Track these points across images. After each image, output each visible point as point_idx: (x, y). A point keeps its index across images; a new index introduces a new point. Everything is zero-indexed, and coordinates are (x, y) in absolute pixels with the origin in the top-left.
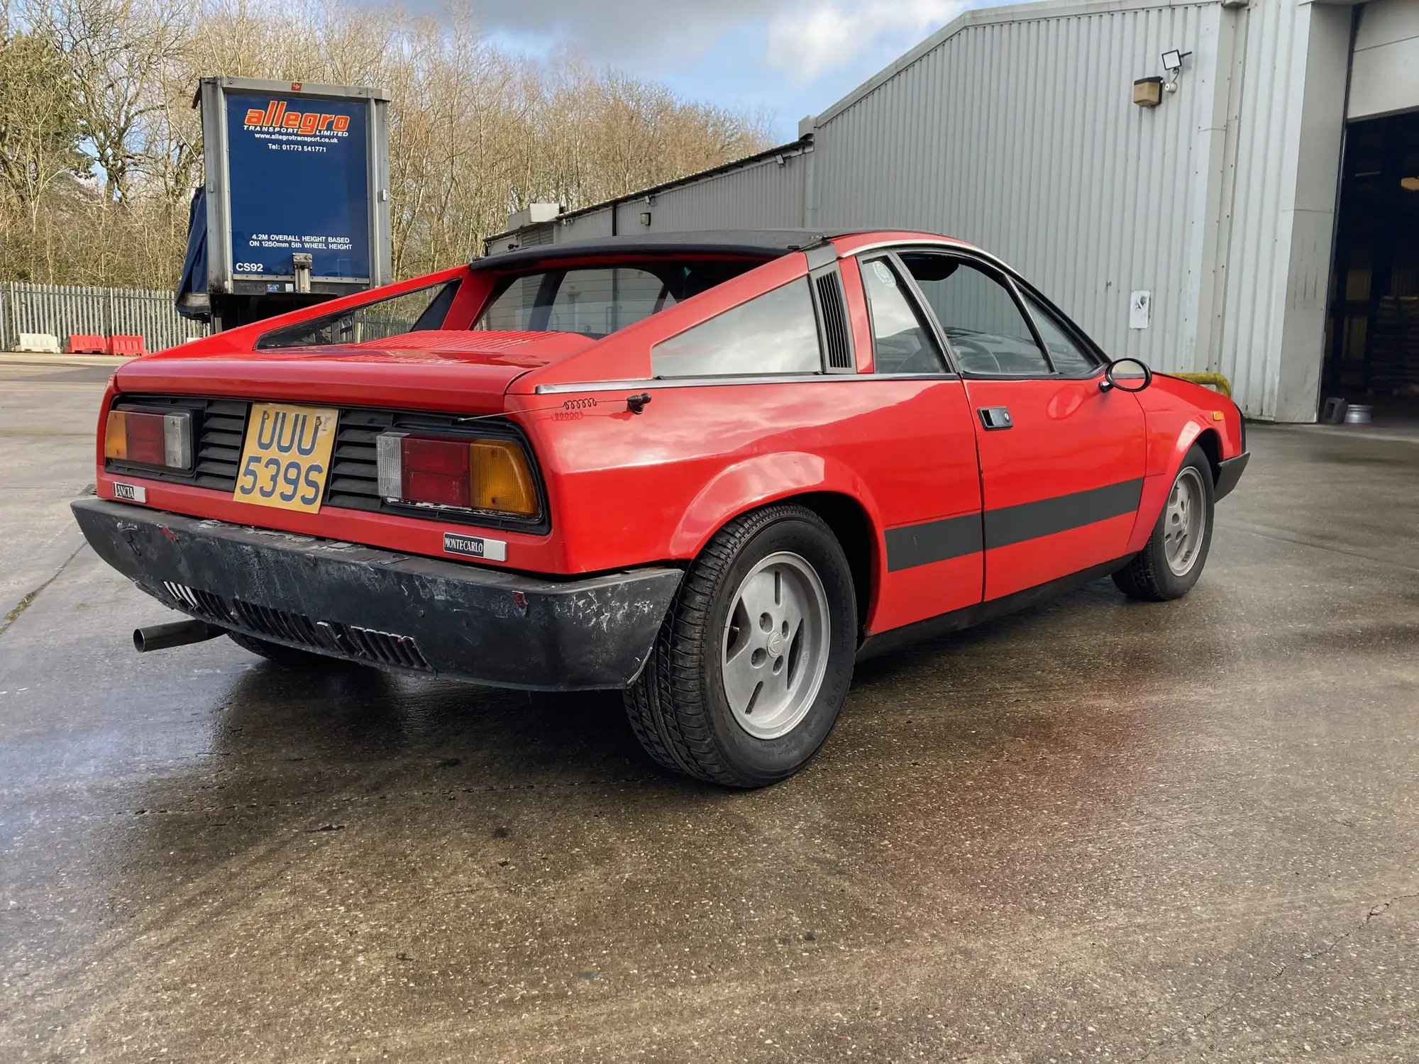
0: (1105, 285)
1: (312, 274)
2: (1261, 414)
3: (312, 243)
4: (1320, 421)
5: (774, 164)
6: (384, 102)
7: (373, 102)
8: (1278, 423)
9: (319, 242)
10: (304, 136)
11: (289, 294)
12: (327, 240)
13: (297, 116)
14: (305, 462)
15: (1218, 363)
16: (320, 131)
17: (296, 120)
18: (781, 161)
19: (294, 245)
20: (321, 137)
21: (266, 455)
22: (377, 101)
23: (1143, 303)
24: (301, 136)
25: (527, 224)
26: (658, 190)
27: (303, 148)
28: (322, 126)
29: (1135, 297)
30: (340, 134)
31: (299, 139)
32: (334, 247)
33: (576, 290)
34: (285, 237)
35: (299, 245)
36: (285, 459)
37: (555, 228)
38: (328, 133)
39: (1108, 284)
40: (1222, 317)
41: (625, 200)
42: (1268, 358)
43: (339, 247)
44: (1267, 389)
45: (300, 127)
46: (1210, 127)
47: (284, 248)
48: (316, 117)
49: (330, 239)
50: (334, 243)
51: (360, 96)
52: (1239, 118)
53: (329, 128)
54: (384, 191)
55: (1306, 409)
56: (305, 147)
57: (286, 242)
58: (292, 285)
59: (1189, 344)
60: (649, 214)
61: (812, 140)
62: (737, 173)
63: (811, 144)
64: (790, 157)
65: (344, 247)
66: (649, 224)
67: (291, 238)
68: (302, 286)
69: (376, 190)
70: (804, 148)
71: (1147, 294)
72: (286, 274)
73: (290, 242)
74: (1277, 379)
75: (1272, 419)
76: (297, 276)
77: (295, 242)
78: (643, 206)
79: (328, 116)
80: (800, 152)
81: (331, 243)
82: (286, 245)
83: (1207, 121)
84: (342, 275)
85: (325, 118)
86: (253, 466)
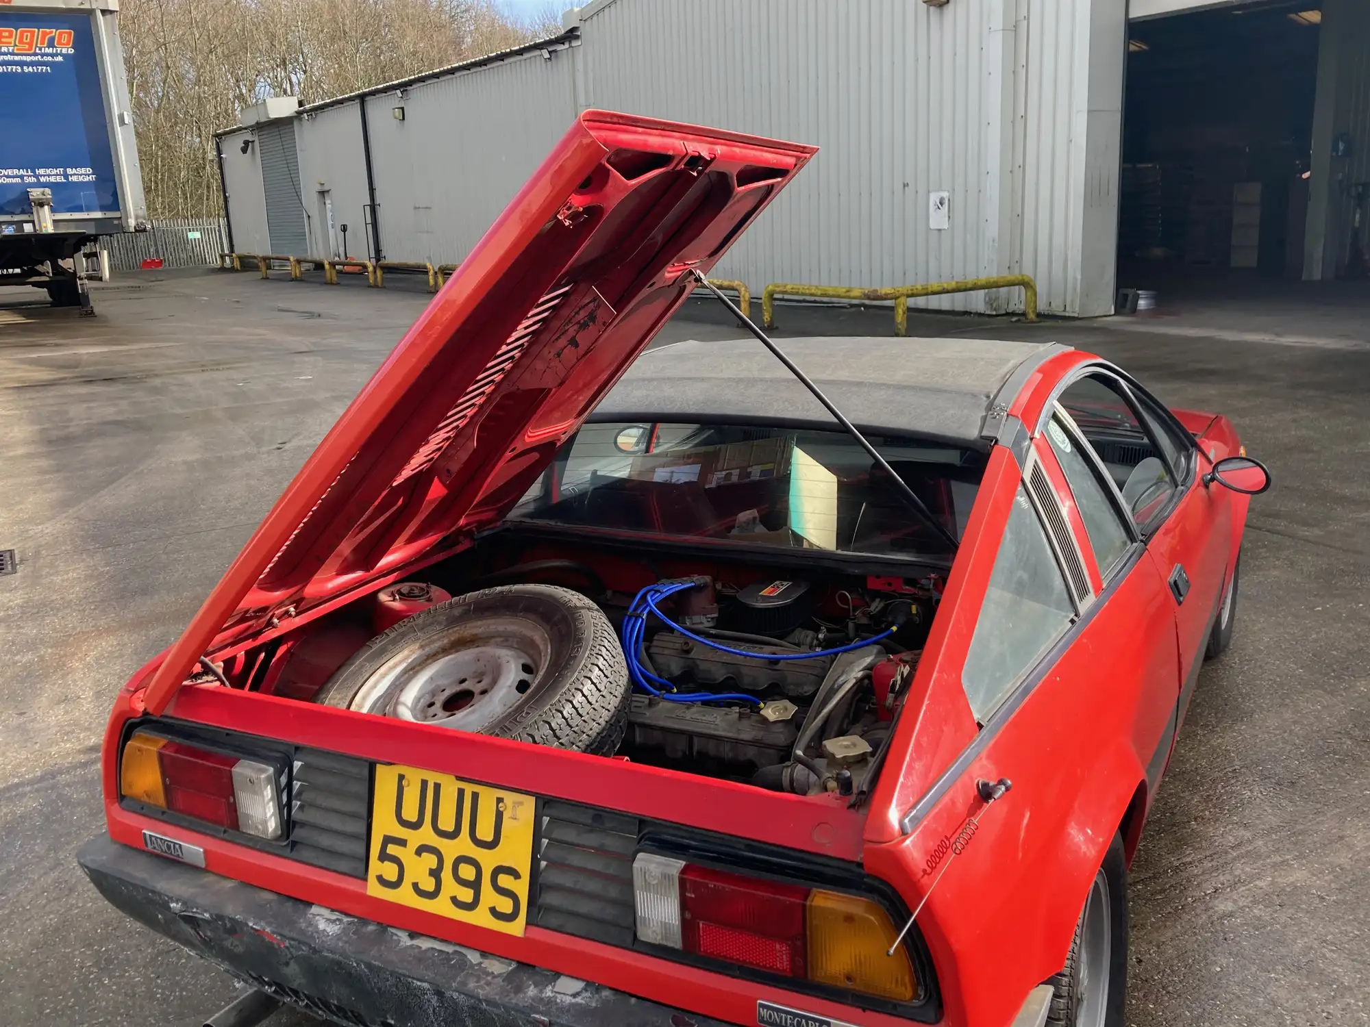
0: (902, 186)
1: (53, 210)
2: (1065, 310)
3: (49, 176)
4: (1117, 313)
5: (538, 58)
6: (111, 12)
7: (99, 14)
8: (1081, 319)
9: (57, 175)
10: (22, 55)
11: (29, 236)
12: (65, 172)
13: (11, 33)
14: (489, 860)
15: (1020, 262)
16: (40, 49)
17: (10, 36)
18: (547, 56)
19: (27, 180)
20: (43, 55)
21: (415, 838)
22: (104, 12)
23: (941, 204)
24: (17, 55)
25: (263, 120)
26: (410, 83)
27: (22, 69)
28: (42, 43)
29: (934, 198)
30: (64, 51)
31: (16, 58)
32: (74, 179)
33: (326, 188)
34: (16, 172)
35: (33, 180)
36: (451, 850)
37: (296, 123)
38: (50, 50)
39: (905, 185)
40: (1021, 216)
41: (373, 93)
42: (1069, 257)
43: (81, 179)
44: (1070, 285)
45: (15, 45)
46: (1001, 28)
47: (16, 184)
48: (33, 33)
49: (69, 171)
50: (75, 174)
51: (82, 7)
52: (1028, 18)
53: (51, 44)
54: (125, 113)
55: (1104, 304)
56: (25, 68)
57: (16, 176)
58: (31, 224)
59: (991, 243)
60: (402, 109)
61: (579, 33)
62: (498, 67)
63: (577, 37)
64: (555, 51)
65: (87, 179)
66: (404, 119)
67: (22, 172)
68: (44, 224)
69: (116, 112)
70: (570, 42)
71: (945, 195)
72: (23, 212)
73: (22, 177)
74: (1079, 277)
75: (1076, 315)
76: (35, 213)
77: (28, 176)
78: (395, 99)
79: (48, 30)
80: (567, 45)
81: (71, 175)
82: (18, 180)
83: (997, 22)
84: (89, 209)
85: (45, 34)
86: (392, 849)
